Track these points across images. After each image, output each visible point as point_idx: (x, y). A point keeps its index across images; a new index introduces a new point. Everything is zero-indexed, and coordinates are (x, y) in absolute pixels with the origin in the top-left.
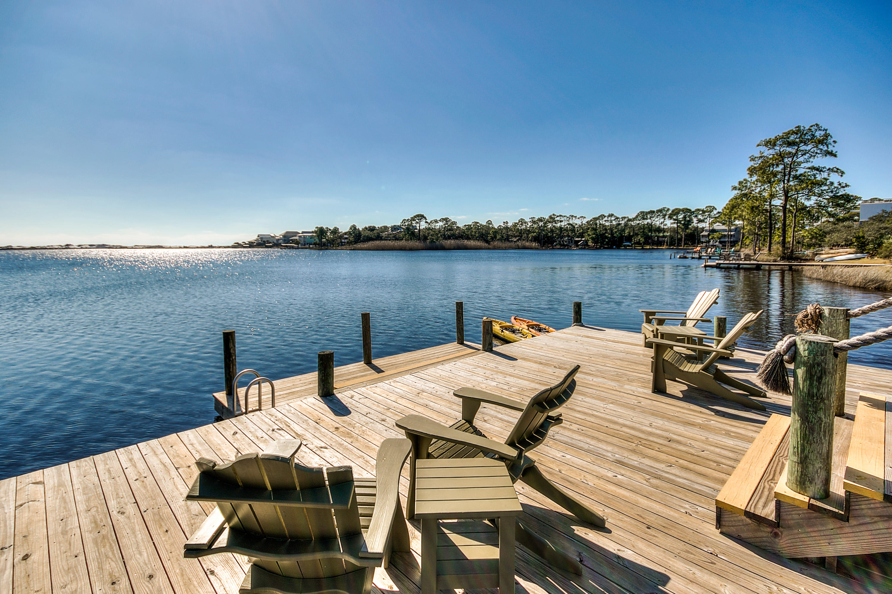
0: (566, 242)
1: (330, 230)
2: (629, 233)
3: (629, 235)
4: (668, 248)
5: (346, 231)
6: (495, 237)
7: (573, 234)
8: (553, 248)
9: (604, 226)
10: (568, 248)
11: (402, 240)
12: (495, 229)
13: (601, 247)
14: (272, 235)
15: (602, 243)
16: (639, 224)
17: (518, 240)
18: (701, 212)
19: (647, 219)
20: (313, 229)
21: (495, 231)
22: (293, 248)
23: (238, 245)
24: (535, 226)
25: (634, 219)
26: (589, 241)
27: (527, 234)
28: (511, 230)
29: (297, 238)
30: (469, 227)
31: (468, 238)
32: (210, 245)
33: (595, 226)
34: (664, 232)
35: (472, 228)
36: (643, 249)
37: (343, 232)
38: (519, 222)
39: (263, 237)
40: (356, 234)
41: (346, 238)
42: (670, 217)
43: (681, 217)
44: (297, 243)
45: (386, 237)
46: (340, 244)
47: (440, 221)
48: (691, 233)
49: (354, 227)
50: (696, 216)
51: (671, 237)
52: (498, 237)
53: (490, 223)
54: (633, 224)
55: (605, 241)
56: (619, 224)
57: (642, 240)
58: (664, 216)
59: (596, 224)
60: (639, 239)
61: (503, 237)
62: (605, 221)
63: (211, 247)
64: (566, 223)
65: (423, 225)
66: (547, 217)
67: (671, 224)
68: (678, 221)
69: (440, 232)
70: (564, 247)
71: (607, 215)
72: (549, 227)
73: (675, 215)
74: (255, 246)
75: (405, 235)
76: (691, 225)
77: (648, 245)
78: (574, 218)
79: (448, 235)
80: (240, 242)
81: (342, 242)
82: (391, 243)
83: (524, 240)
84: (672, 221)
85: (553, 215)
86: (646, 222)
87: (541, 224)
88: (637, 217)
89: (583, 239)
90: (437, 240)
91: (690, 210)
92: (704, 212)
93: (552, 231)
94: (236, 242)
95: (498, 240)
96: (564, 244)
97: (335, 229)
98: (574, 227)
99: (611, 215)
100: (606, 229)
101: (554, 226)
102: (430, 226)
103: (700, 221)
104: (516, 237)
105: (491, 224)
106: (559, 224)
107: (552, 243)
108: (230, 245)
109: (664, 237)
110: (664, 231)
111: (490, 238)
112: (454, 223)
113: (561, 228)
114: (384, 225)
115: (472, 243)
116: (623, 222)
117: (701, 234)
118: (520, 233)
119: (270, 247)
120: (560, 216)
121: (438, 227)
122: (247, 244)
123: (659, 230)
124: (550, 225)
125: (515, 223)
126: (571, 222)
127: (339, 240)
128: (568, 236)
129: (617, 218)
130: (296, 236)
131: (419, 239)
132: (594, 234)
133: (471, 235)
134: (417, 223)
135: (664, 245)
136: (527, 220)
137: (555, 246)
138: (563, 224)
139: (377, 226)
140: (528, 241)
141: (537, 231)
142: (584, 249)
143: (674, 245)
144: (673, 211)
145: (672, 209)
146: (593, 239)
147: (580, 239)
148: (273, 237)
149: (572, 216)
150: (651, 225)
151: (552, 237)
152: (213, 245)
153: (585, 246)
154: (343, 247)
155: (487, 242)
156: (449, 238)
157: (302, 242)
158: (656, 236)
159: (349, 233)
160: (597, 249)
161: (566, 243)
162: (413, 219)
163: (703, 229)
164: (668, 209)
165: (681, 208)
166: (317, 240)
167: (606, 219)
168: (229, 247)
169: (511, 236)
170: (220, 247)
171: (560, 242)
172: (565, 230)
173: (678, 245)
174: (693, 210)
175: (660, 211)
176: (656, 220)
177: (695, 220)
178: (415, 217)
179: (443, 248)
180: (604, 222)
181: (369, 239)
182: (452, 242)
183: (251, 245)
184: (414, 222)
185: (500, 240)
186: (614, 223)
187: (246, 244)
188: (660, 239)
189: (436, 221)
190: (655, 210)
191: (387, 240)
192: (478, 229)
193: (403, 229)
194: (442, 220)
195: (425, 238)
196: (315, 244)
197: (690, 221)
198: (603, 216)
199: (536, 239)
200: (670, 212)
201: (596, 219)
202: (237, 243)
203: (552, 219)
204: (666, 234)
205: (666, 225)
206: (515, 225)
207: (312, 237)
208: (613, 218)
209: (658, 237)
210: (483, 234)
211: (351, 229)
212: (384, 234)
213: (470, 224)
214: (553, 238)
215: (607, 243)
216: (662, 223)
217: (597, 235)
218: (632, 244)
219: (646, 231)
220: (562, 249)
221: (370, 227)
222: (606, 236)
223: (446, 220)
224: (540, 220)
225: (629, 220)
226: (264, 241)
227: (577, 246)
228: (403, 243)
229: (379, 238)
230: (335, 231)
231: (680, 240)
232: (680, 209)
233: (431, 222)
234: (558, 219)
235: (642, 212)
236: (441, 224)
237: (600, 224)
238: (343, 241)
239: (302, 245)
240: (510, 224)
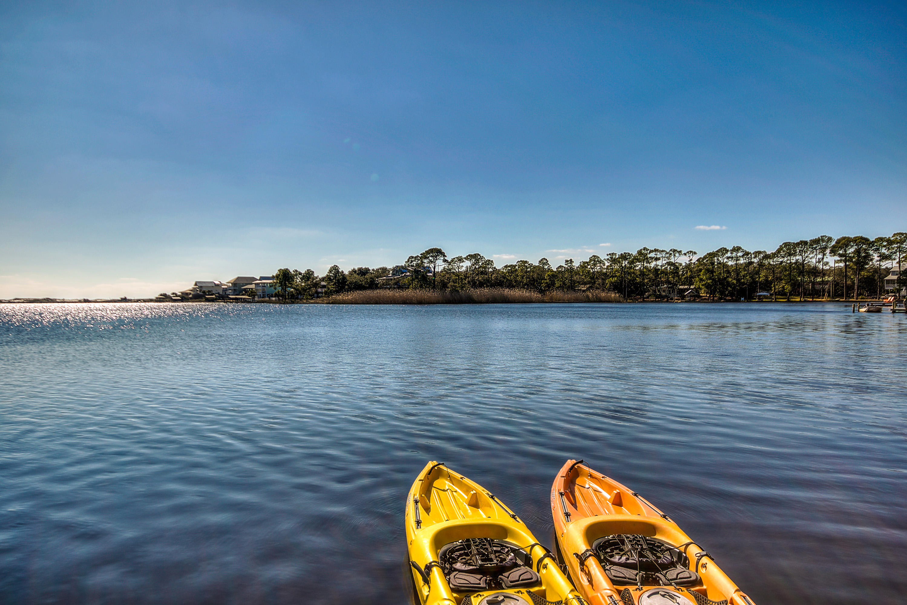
0: (664, 291)
1: (300, 274)
2: (766, 277)
3: (767, 280)
4: (830, 301)
5: (325, 275)
6: (553, 284)
7: (676, 278)
8: (644, 301)
9: (725, 265)
10: (667, 301)
11: (408, 288)
12: (552, 271)
13: (720, 299)
14: (217, 282)
15: (722, 293)
16: (782, 262)
17: (588, 289)
18: (885, 243)
19: (794, 254)
20: (275, 273)
21: (553, 275)
22: (245, 301)
23: (164, 298)
24: (616, 267)
25: (774, 255)
26: (701, 289)
27: (603, 279)
28: (577, 273)
29: (253, 286)
30: (512, 269)
31: (511, 286)
32: (123, 297)
33: (711, 267)
34: (824, 275)
35: (516, 270)
36: (789, 301)
37: (320, 277)
38: (591, 260)
39: (204, 285)
40: (338, 280)
41: (324, 287)
42: (833, 252)
43: (851, 250)
44: (252, 294)
45: (383, 284)
46: (316, 295)
47: (466, 258)
48: (868, 277)
49: (335, 269)
50: (877, 249)
51: (836, 284)
52: (557, 284)
53: (544, 261)
54: (772, 263)
55: (727, 289)
56: (751, 263)
57: (788, 288)
58: (823, 250)
59: (713, 264)
60: (783, 287)
61: (564, 283)
62: (728, 258)
63: (125, 300)
64: (664, 262)
65: (440, 266)
66: (634, 253)
67: (836, 262)
68: (845, 257)
69: (466, 277)
70: (660, 298)
71: (730, 248)
72: (637, 268)
73: (841, 248)
74: (191, 298)
75: (413, 280)
76: (867, 264)
77: (798, 295)
78: (677, 255)
79: (480, 282)
80: (169, 293)
81: (317, 292)
82: (389, 293)
83: (597, 288)
84: (837, 258)
85: (645, 249)
86: (793, 259)
87: (625, 263)
88: (779, 251)
89: (692, 287)
90: (462, 288)
91: (867, 240)
92: (890, 242)
93: (642, 274)
94: (162, 293)
95: (558, 288)
96: (660, 295)
97: (308, 273)
98: (678, 268)
99: (737, 249)
100: (728, 272)
101: (646, 268)
102: (450, 267)
103: (884, 257)
104: (585, 284)
105: (547, 263)
106: (654, 263)
107: (642, 293)
108: (154, 298)
109: (823, 283)
110: (823, 273)
111: (544, 285)
112: (490, 262)
113: (656, 270)
114: (382, 266)
115: (517, 293)
116: (755, 260)
117: (886, 278)
118: (592, 278)
119: (212, 300)
120: (656, 250)
121: (464, 269)
122: (179, 296)
123: (815, 272)
124: (639, 266)
125: (584, 263)
126: (672, 260)
127: (313, 290)
128: (668, 282)
129: (747, 254)
130: (251, 284)
131: (434, 288)
132: (710, 279)
133: (516, 281)
134: (431, 262)
135: (824, 295)
136: (603, 256)
137: (648, 297)
138: (659, 263)
139: (371, 269)
140: (603, 290)
141: (618, 274)
142: (694, 301)
143: (841, 296)
144: (838, 242)
145: (836, 238)
146: (707, 286)
147: (686, 287)
148: (218, 285)
149: (674, 251)
150: (803, 264)
151: (642, 284)
152: (128, 298)
153: (696, 297)
154: (318, 300)
155: (541, 291)
156: (481, 285)
157: (260, 293)
158: (811, 281)
159: (328, 278)
160: (713, 301)
161: (664, 294)
162: (424, 256)
163: (888, 271)
164: (830, 239)
165: (852, 236)
166: (279, 289)
167: (729, 254)
168: (151, 301)
169: (578, 282)
170: (138, 301)
171: (655, 291)
172: (663, 272)
173: (848, 296)
174: (872, 239)
175: (816, 241)
176: (811, 256)
177: (876, 257)
178: (428, 252)
179: (470, 300)
180: (725, 260)
181: (358, 287)
182: (486, 291)
183: (184, 297)
184: (425, 261)
185: (561, 287)
186: (742, 261)
187: (177, 296)
188: (817, 287)
189: (460, 260)
190: (808, 240)
191: (385, 288)
192: (526, 272)
193: (409, 271)
194: (470, 257)
195: (444, 285)
196: (276, 295)
197: (868, 257)
198: (724, 251)
199: (617, 287)
200: (833, 243)
201: (712, 255)
202: (165, 295)
203: (643, 255)
204: (826, 278)
205: (827, 263)
206: (584, 265)
207: (271, 285)
208: (740, 254)
209: (814, 283)
210: (534, 280)
211: (330, 271)
212: (380, 281)
213: (514, 264)
214: (644, 285)
215: (731, 294)
216: (819, 262)
217: (714, 280)
218: (771, 295)
219: (795, 273)
220: (658, 302)
221: (360, 269)
222: (728, 282)
223: (475, 257)
224: (624, 257)
225: (767, 257)
226: (204, 292)
227: (683, 297)
228: (409, 293)
229: (372, 285)
230: (308, 276)
231: (850, 288)
232: (849, 238)
233: (452, 261)
234: (652, 255)
235: (786, 244)
236: (467, 264)
237: (720, 263)
238: (320, 290)
239: (260, 297)
240: (576, 264)
